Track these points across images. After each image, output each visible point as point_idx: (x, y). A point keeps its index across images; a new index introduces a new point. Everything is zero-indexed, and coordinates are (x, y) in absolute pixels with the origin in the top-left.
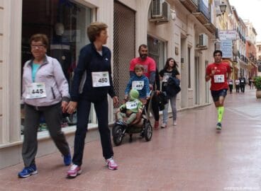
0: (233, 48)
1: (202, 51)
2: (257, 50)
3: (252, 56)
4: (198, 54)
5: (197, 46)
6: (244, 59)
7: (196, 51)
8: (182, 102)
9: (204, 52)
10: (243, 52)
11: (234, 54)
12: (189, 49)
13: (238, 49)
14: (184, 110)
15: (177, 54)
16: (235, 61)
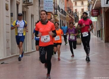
0: (54, 3)
1: (28, 7)
2: (74, 4)
3: (70, 10)
4: (25, 9)
5: (24, 2)
6: (63, 12)
7: (23, 7)
8: (12, 49)
9: (29, 7)
10: (62, 7)
11: (55, 8)
12: (18, 5)
13: (58, 4)
14: (13, 57)
15: (7, 9)
16: (56, 14)
